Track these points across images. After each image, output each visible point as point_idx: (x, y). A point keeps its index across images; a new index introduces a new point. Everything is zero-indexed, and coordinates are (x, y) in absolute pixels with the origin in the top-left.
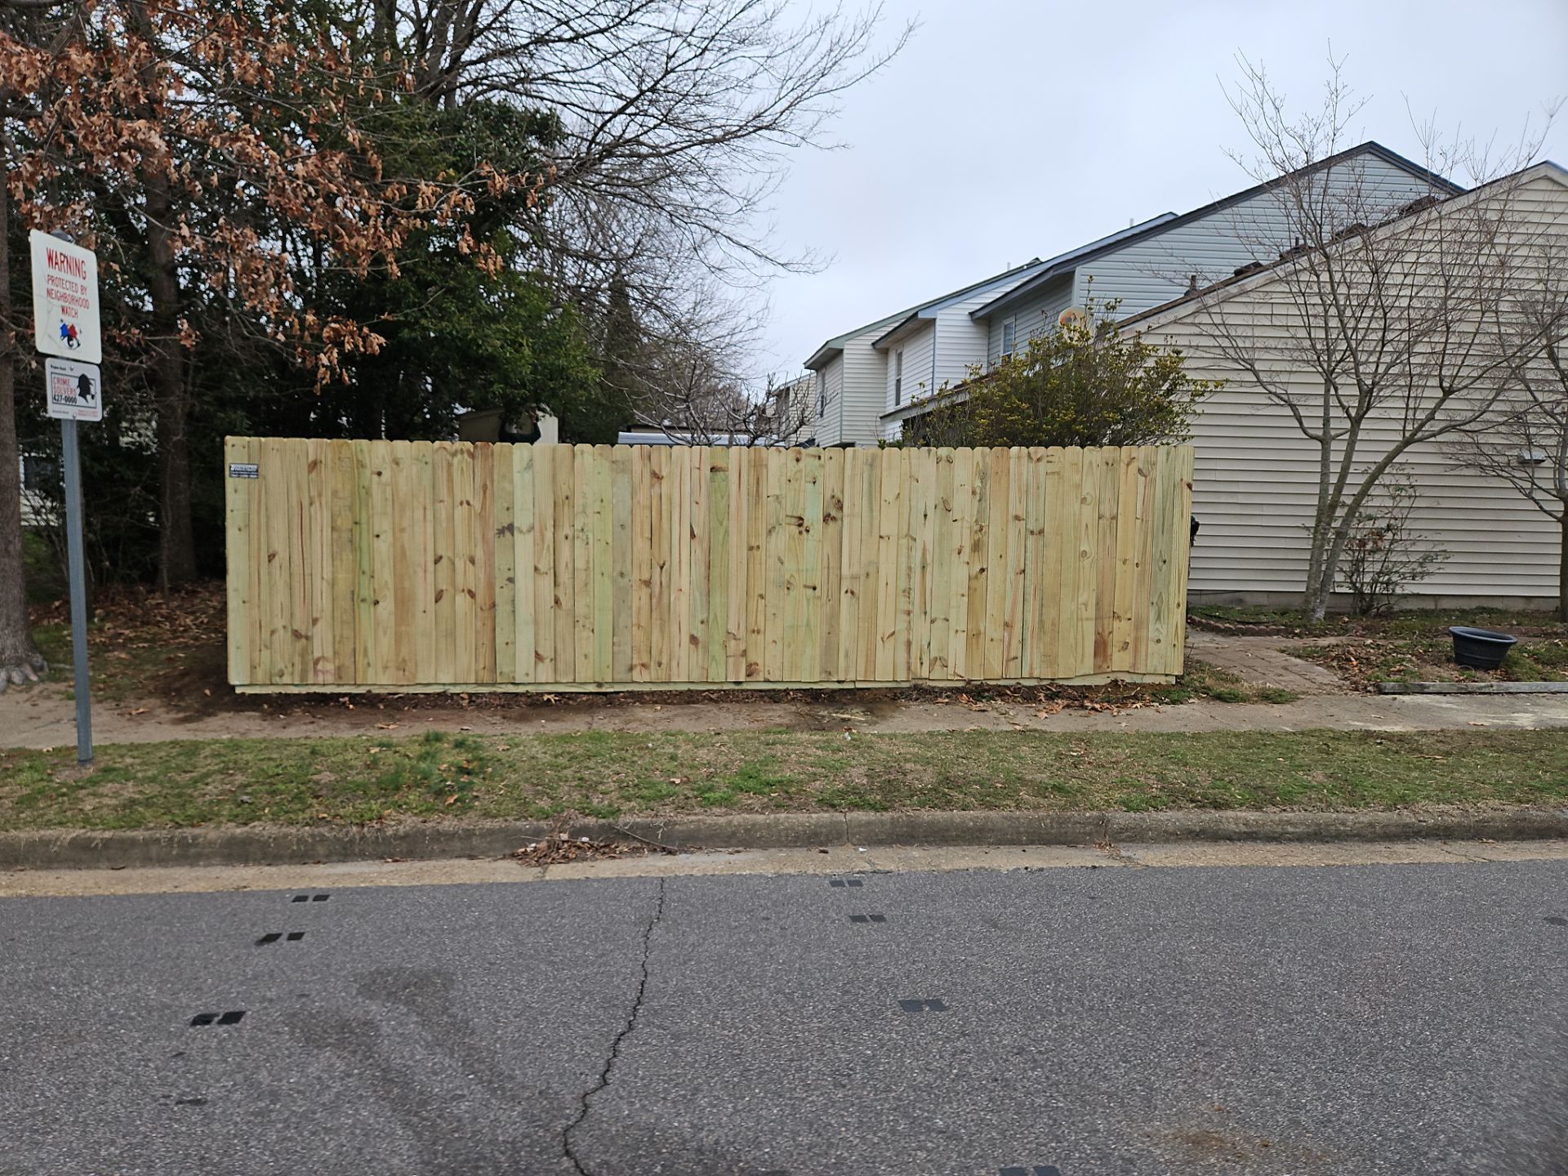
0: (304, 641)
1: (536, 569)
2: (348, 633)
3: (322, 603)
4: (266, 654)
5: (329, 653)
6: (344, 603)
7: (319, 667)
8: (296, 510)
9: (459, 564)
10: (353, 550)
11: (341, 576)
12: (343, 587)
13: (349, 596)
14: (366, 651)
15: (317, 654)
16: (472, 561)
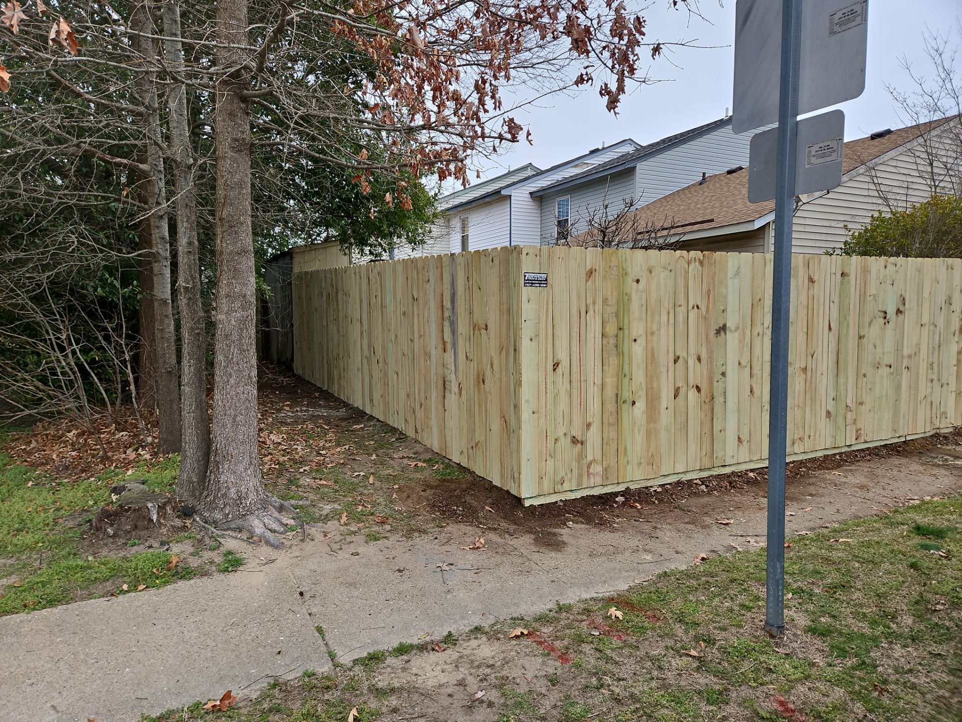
0: (579, 445)
1: (739, 364)
2: (613, 434)
3: (594, 406)
4: (550, 463)
5: (598, 457)
6: (611, 407)
7: (591, 470)
8: (576, 318)
9: (691, 362)
10: (618, 355)
11: (608, 380)
12: (610, 392)
13: (614, 399)
14: (626, 449)
15: (590, 458)
16: (699, 359)
